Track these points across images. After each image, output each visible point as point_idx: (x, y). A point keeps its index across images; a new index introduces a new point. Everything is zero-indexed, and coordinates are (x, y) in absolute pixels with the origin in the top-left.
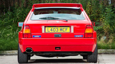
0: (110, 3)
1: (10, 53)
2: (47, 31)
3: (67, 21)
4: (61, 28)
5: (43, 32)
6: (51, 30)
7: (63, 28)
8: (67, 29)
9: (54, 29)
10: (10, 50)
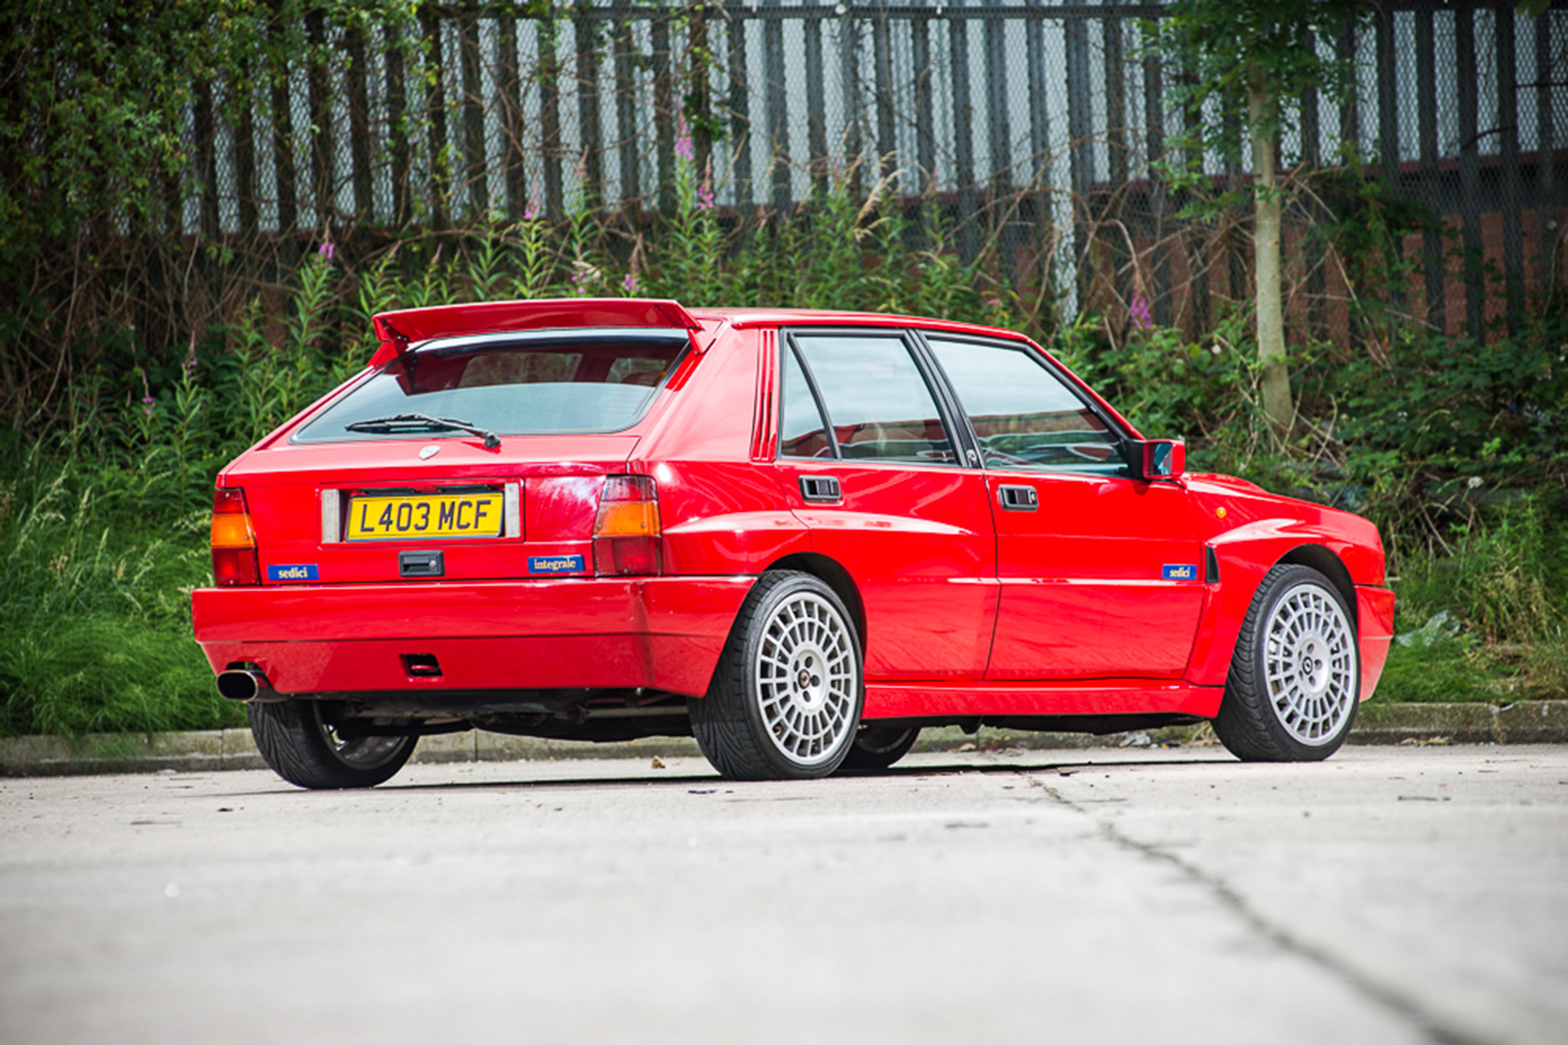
0: (1070, 307)
1: (214, 750)
2: (355, 533)
3: (493, 446)
4: (448, 500)
5: (330, 534)
6: (381, 522)
7: (459, 499)
8: (483, 508)
9: (405, 511)
10: (208, 727)
